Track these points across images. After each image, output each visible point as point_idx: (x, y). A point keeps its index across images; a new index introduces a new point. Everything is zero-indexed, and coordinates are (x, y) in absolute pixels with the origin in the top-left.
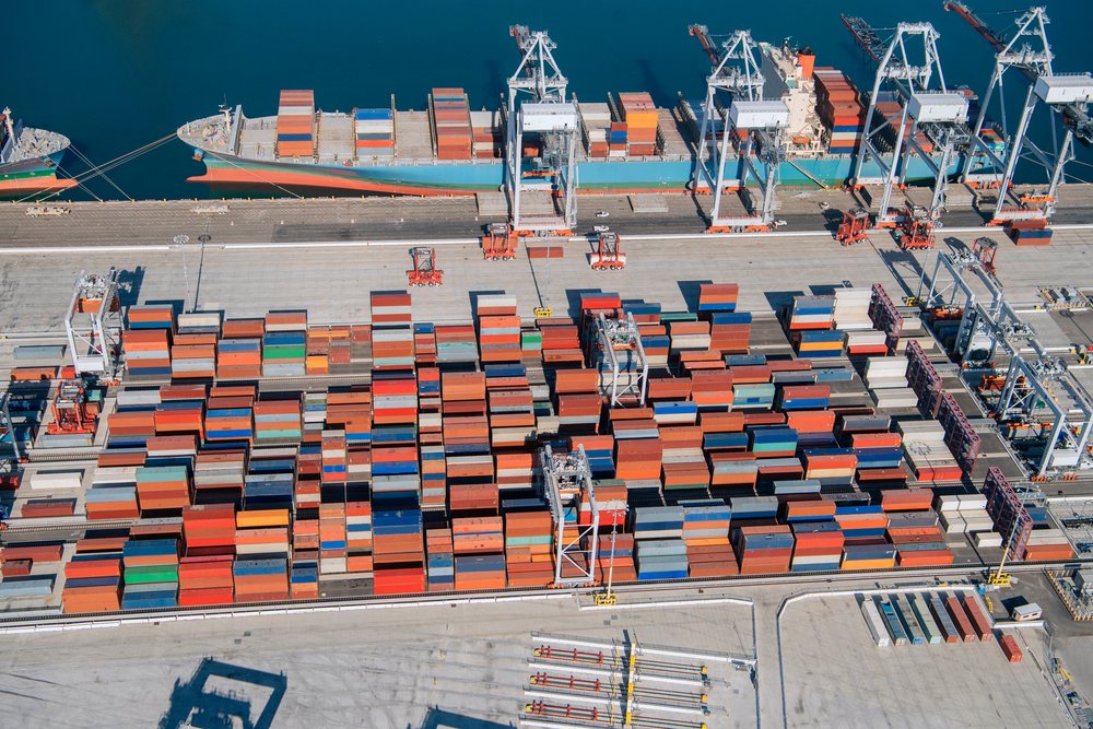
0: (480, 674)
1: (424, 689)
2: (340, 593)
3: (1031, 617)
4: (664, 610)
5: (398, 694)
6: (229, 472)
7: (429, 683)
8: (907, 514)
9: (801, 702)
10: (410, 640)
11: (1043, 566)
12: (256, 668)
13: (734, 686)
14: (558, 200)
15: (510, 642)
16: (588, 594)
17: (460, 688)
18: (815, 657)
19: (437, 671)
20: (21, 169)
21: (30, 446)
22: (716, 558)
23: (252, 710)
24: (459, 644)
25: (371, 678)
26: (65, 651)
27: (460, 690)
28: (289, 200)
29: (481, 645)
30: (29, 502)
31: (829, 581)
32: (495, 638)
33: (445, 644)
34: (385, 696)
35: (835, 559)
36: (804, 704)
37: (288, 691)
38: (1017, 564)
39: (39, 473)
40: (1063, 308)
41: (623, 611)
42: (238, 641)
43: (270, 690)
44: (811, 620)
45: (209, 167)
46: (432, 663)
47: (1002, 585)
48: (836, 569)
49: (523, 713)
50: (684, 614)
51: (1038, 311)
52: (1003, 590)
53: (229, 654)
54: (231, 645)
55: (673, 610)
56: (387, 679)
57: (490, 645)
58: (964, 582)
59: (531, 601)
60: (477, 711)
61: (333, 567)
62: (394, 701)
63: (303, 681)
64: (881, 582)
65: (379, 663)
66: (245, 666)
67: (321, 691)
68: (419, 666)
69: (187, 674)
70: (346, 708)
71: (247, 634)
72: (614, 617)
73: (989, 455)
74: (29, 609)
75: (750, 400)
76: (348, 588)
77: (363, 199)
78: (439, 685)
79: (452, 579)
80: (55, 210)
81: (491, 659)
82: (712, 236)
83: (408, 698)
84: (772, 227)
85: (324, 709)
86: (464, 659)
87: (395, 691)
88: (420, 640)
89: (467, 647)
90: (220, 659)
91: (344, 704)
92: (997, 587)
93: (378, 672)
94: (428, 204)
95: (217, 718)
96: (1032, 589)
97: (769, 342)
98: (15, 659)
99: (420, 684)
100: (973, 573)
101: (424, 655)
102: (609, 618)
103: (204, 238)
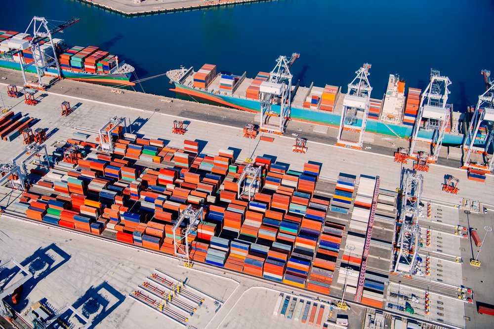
0: (129, 276)
1: (108, 275)
2: (107, 236)
3: (342, 324)
4: (207, 275)
5: (99, 274)
6: (99, 187)
7: (111, 274)
8: (321, 270)
9: (228, 323)
10: (116, 258)
11: (366, 307)
12: (65, 251)
13: (209, 310)
14: (288, 121)
15: (146, 269)
16: (185, 261)
17: (119, 278)
18: (247, 310)
19: (117, 271)
20: (118, 76)
21: (56, 164)
22: (237, 263)
23: (54, 263)
24: (130, 264)
25: (95, 265)
26: (19, 228)
27: (118, 279)
28: (194, 103)
29: (137, 267)
30: (44, 181)
31: (275, 285)
32: (142, 266)
33: (126, 262)
34: (95, 273)
35: (280, 277)
36: (228, 325)
37: (68, 261)
38: (357, 303)
39: (54, 173)
40: (468, 210)
41: (192, 271)
42: (66, 241)
43: (63, 259)
44: (256, 297)
45: (176, 86)
46: (116, 267)
47: (342, 309)
48: (279, 281)
49: (132, 293)
50: (212, 279)
51: (455, 208)
52: (342, 310)
53: (61, 244)
54: (63, 241)
55: (209, 276)
56: (99, 268)
57: (139, 268)
58: (328, 303)
59: (164, 258)
60: (118, 287)
61: (111, 227)
62: (96, 276)
63: (75, 260)
64: (295, 292)
65: (101, 262)
66: (63, 250)
67: (78, 265)
68: (112, 267)
69: (44, 246)
70: (80, 272)
71: (71, 240)
72: (187, 272)
73: (381, 259)
74: (19, 213)
75: (296, 211)
76: (111, 235)
77: (218, 107)
78: (114, 276)
79: (141, 242)
80: (119, 91)
81: (136, 272)
82: (336, 147)
83: (100, 276)
84: (363, 149)
85: (74, 271)
86: (128, 269)
87: (99, 272)
88: (119, 259)
89: (132, 266)
90: (57, 245)
91: (81, 271)
92: (340, 309)
93: (99, 264)
94: (240, 113)
95: (42, 262)
96: (355, 314)
97: (326, 192)
98: (4, 226)
99: (108, 273)
100: (335, 301)
101: (116, 264)
102: (185, 272)
103: (157, 110)
